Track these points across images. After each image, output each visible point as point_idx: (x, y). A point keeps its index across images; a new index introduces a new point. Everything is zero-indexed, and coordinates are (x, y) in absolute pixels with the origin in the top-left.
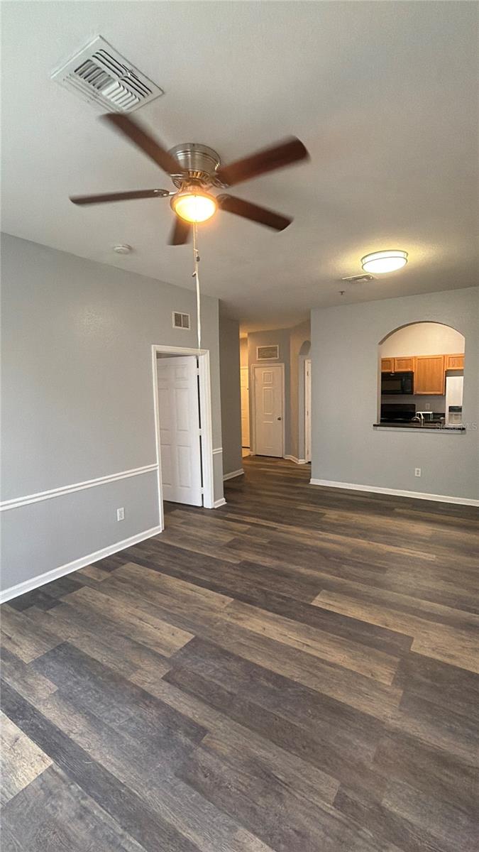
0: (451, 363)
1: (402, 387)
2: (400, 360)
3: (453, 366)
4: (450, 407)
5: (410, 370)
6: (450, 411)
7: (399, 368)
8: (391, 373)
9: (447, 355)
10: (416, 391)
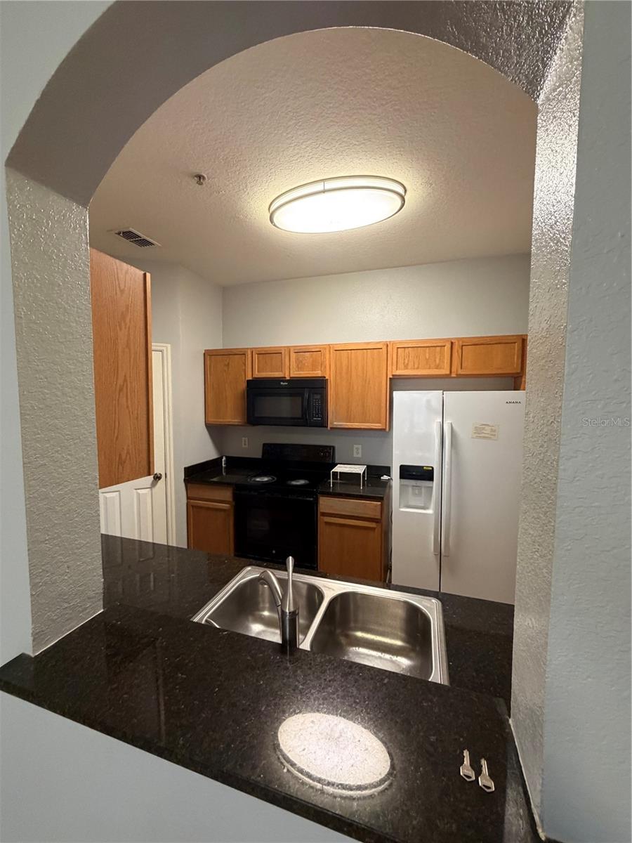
0: (401, 361)
1: (304, 413)
2: (300, 351)
3: (406, 367)
4: (402, 467)
5: (318, 373)
6: (402, 476)
7: (299, 368)
8: (283, 379)
9: (394, 343)
10: (334, 421)
